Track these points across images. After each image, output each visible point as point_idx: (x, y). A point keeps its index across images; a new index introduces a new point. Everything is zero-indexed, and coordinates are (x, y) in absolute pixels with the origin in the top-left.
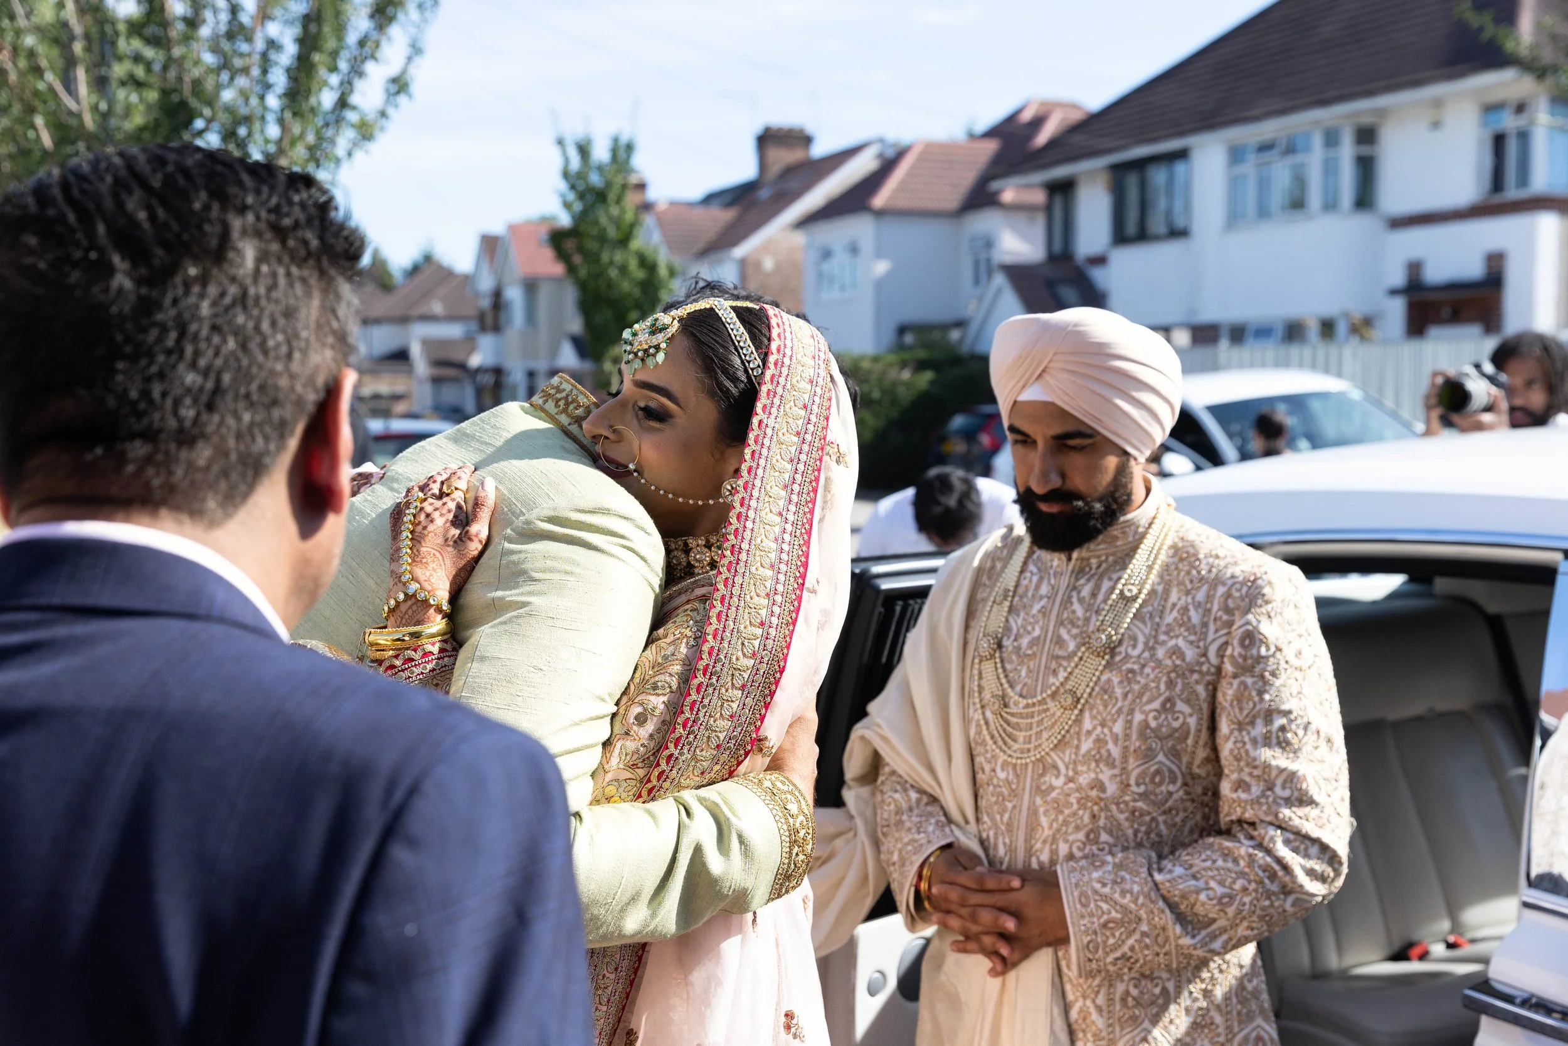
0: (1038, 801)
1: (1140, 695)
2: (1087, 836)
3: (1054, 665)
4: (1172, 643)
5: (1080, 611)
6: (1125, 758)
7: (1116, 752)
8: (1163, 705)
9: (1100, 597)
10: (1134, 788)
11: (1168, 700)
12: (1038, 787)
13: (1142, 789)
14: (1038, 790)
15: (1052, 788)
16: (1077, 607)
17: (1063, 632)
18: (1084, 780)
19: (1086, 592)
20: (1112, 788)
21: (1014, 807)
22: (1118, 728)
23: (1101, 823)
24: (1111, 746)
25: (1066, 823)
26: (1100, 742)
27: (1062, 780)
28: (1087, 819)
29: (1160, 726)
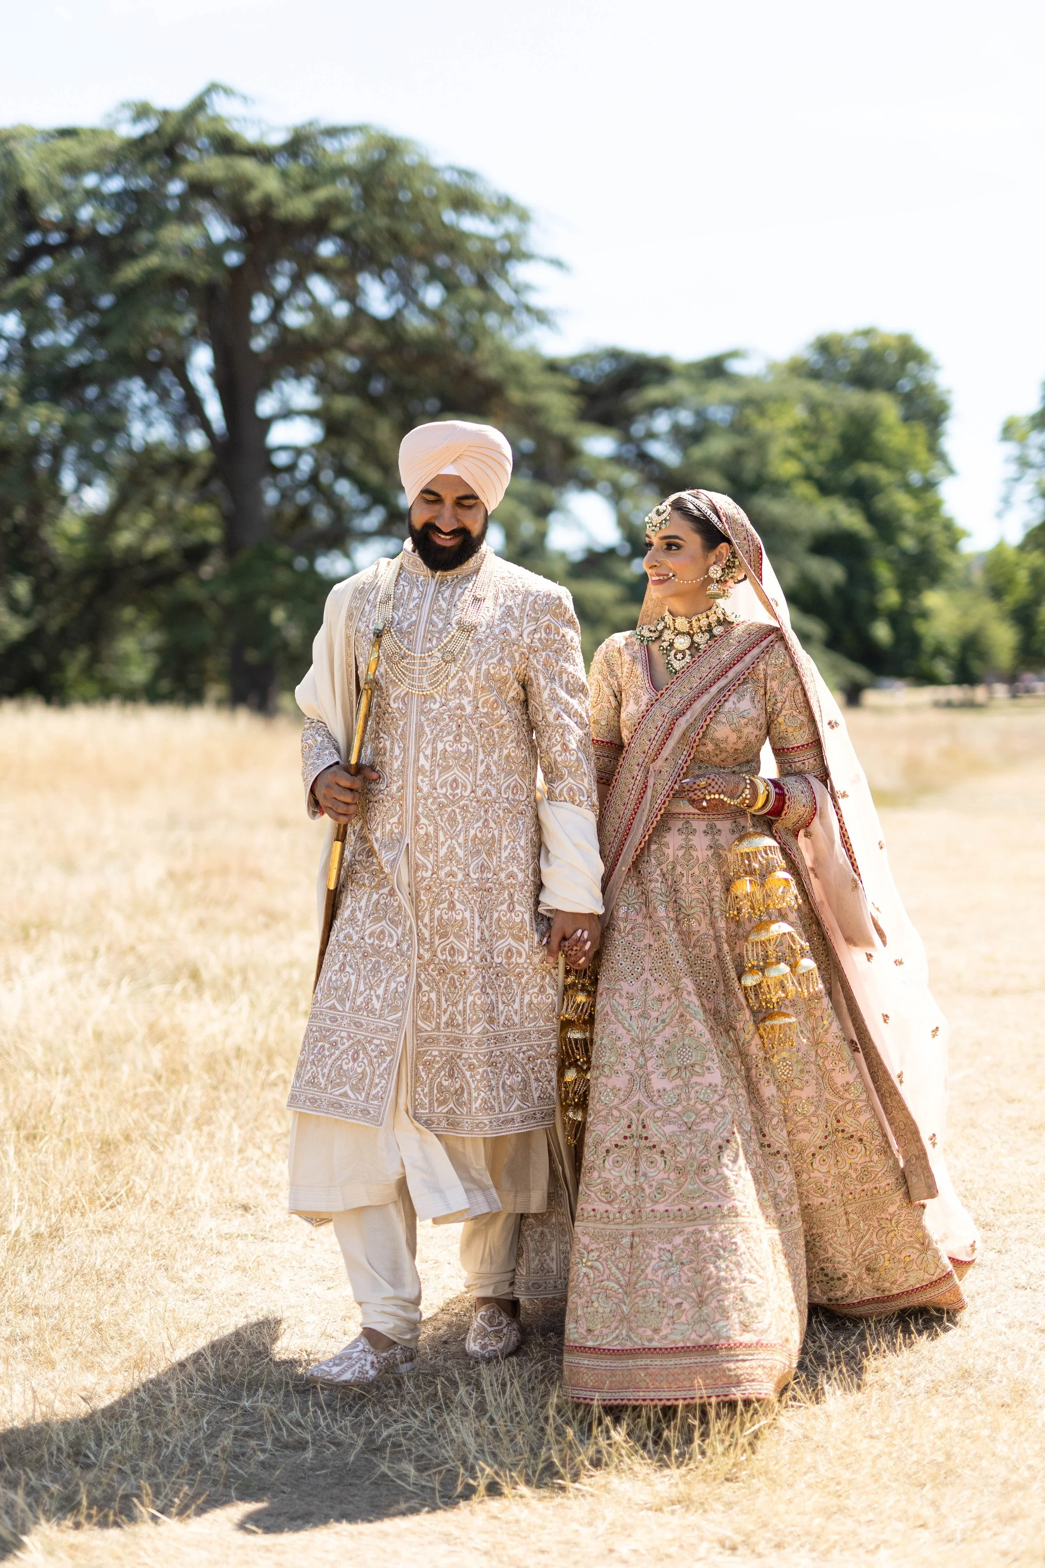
0: (423, 718)
1: (485, 654)
2: (455, 738)
3: (429, 636)
4: (504, 625)
5: (444, 605)
6: (475, 691)
7: (471, 687)
8: (499, 661)
9: (456, 598)
10: (481, 709)
11: (501, 658)
12: (422, 710)
13: (486, 710)
14: (422, 712)
15: (432, 710)
16: (442, 602)
17: (434, 617)
18: (452, 704)
19: (447, 594)
20: (469, 709)
21: (405, 724)
22: (473, 673)
23: (463, 729)
24: (468, 683)
25: (441, 730)
26: (462, 681)
27: (438, 705)
28: (454, 728)
29: (495, 673)
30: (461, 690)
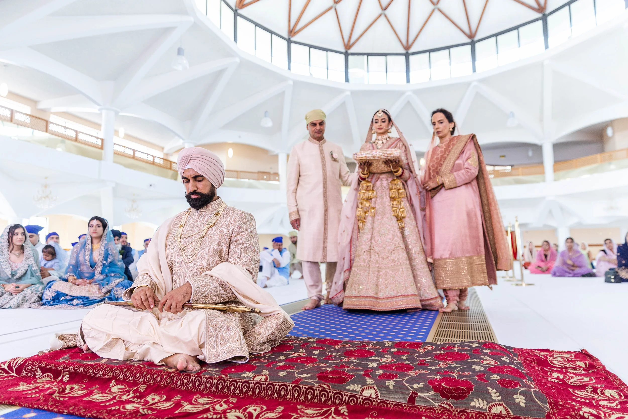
30: (202, 258)
